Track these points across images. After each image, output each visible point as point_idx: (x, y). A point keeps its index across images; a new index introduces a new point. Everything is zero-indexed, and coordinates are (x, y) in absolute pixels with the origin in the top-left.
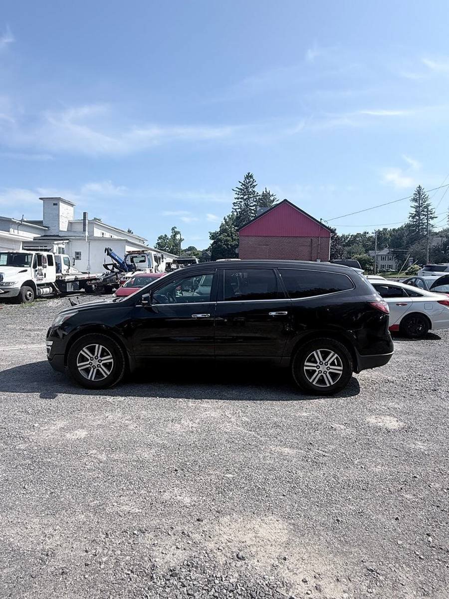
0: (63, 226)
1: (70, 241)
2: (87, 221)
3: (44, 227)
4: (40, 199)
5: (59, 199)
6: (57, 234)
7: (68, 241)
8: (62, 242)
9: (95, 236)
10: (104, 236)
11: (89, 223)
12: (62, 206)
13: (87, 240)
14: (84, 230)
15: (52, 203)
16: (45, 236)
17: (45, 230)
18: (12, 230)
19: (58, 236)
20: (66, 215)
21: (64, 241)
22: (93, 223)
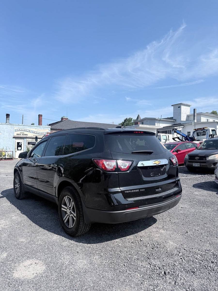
0: (183, 118)
1: (185, 126)
2: (196, 114)
3: (174, 120)
4: (172, 106)
5: (181, 104)
6: (180, 123)
7: (183, 126)
8: (179, 127)
9: (201, 121)
10: (209, 121)
11: (197, 115)
12: (183, 107)
13: (193, 124)
14: (194, 119)
15: (178, 107)
16: (174, 125)
17: (174, 121)
18: (156, 124)
19: (180, 124)
20: (185, 112)
21: (180, 127)
22: (200, 114)
